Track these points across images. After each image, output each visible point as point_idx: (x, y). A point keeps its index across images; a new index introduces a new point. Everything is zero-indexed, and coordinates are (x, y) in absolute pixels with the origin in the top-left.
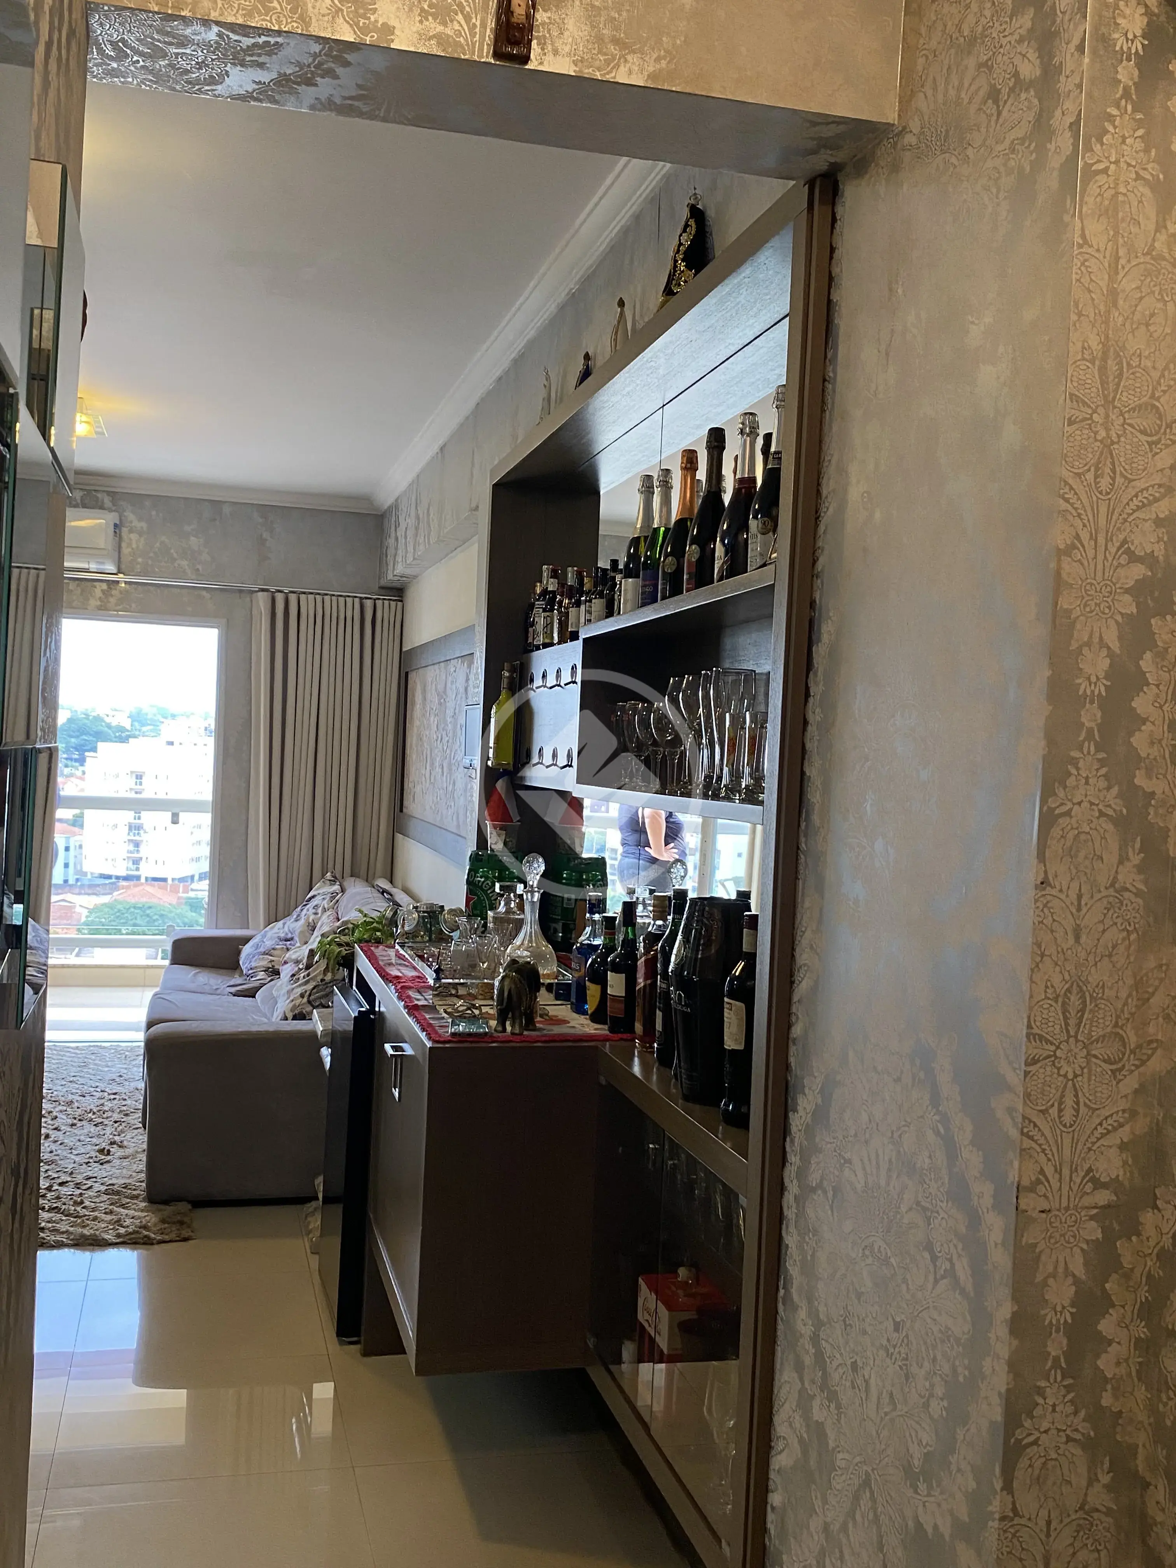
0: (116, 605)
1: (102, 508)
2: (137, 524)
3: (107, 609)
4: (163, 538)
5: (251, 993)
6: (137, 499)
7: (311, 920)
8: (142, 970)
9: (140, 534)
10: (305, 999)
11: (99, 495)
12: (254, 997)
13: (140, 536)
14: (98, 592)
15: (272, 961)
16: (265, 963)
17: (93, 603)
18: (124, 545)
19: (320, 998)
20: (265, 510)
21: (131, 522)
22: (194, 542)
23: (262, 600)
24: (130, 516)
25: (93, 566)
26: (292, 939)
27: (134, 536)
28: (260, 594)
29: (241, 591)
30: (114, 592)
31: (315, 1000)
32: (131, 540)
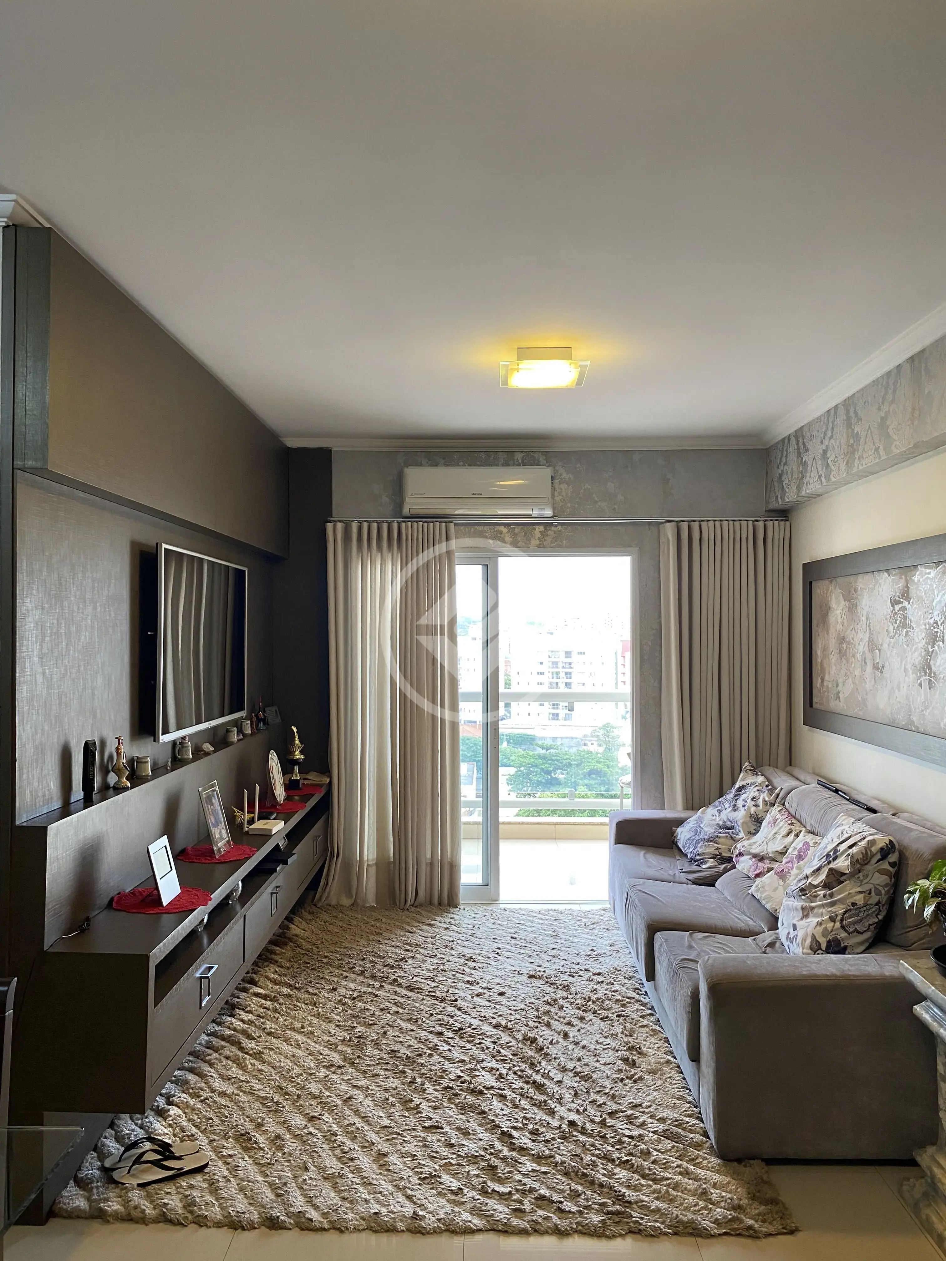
0: (552, 542)
1: (538, 465)
2: (565, 476)
3: (544, 547)
4: (587, 486)
5: (710, 882)
6: (565, 456)
7: (752, 812)
8: (553, 827)
9: (568, 484)
10: (838, 925)
11: (536, 455)
12: (713, 885)
13: (569, 486)
14: (537, 534)
15: (718, 849)
16: (711, 850)
17: (535, 542)
18: (556, 493)
19: (854, 923)
20: (667, 454)
21: (561, 475)
22: (611, 486)
23: (669, 530)
24: (561, 470)
25: (536, 513)
26: (732, 828)
27: (564, 486)
28: (668, 524)
29: (650, 523)
30: (549, 532)
31: (849, 925)
32: (561, 489)
